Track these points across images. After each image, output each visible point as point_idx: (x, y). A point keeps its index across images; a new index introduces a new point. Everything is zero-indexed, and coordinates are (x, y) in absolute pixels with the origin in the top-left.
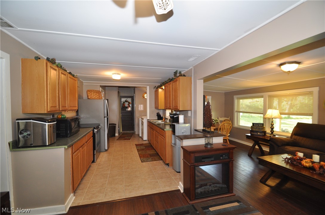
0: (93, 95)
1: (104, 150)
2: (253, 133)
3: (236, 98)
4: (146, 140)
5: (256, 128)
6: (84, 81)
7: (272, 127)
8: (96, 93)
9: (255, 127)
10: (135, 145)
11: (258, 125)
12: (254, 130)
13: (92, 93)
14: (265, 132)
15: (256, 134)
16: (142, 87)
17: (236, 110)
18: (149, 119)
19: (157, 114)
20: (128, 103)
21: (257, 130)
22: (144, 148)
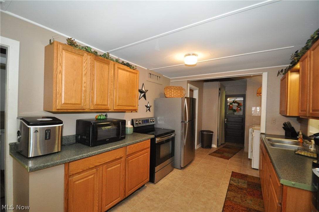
0: (173, 93)
1: (179, 168)
4: (258, 169)
6: (171, 78)
8: (177, 90)
10: (231, 174)
13: (173, 90)
16: (253, 76)
18: (264, 132)
19: (285, 124)
20: (236, 104)
22: (245, 186)
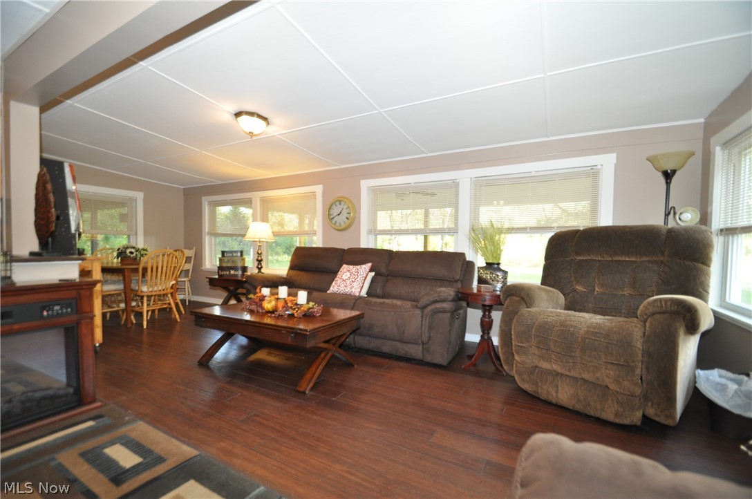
2: (223, 273)
3: (206, 203)
5: (228, 261)
7: (260, 258)
9: (226, 259)
11: (231, 255)
12: (224, 265)
14: (244, 269)
15: (228, 273)
17: (207, 230)
21: (229, 265)
